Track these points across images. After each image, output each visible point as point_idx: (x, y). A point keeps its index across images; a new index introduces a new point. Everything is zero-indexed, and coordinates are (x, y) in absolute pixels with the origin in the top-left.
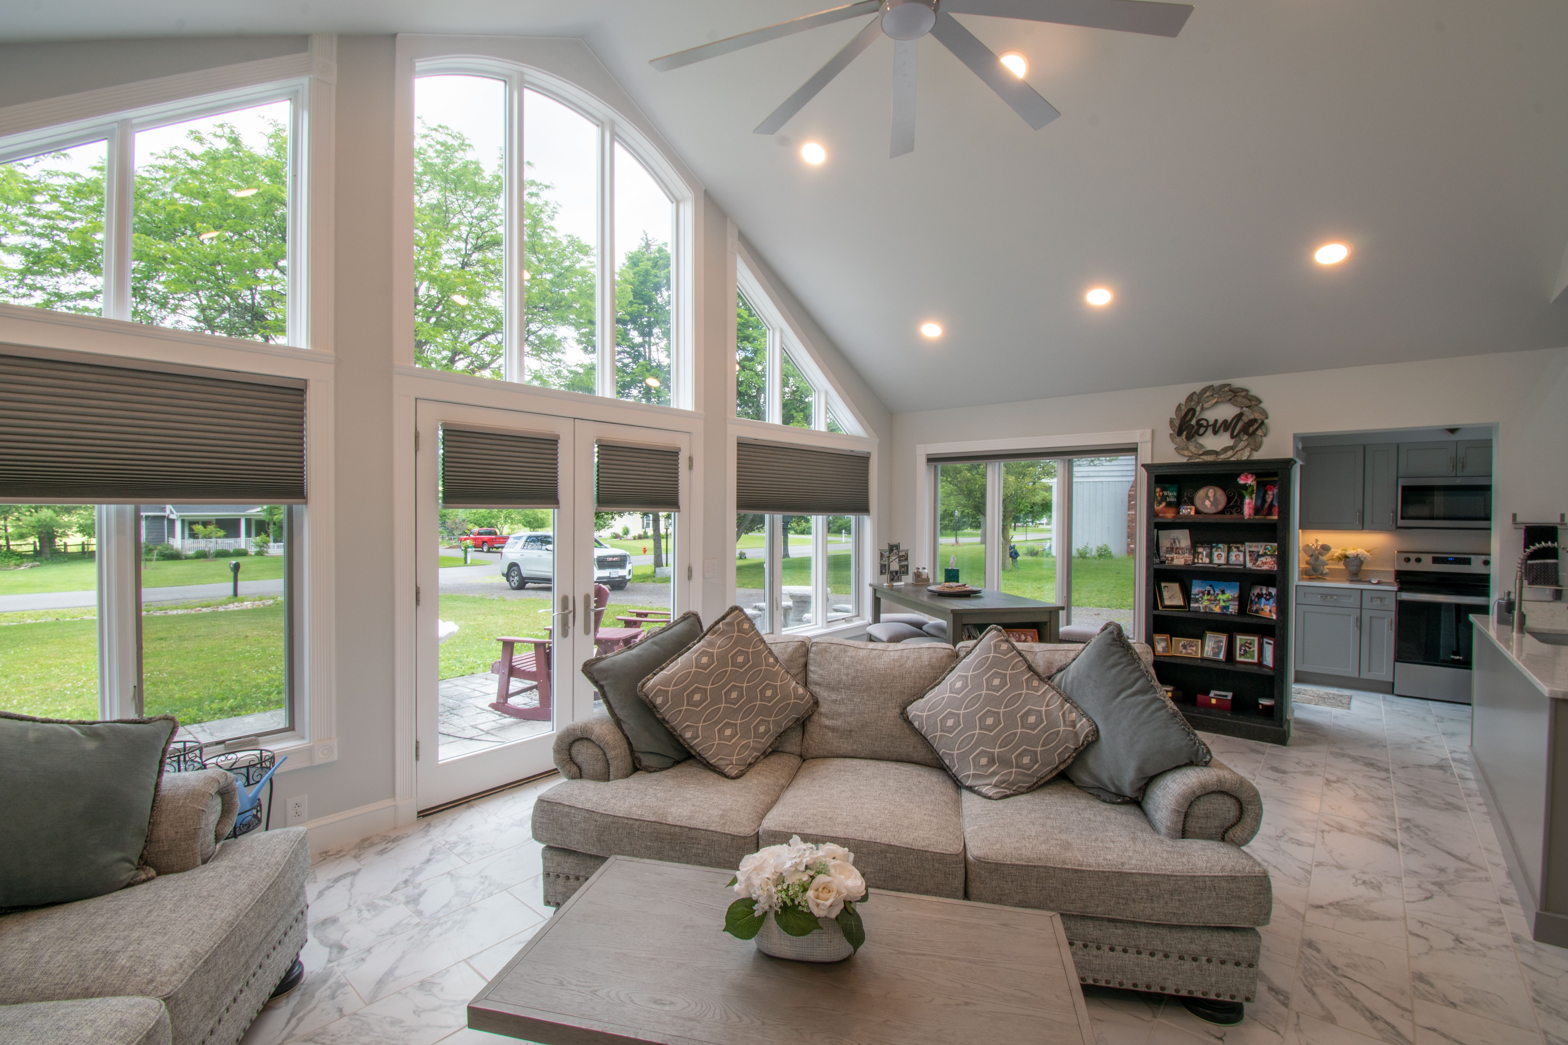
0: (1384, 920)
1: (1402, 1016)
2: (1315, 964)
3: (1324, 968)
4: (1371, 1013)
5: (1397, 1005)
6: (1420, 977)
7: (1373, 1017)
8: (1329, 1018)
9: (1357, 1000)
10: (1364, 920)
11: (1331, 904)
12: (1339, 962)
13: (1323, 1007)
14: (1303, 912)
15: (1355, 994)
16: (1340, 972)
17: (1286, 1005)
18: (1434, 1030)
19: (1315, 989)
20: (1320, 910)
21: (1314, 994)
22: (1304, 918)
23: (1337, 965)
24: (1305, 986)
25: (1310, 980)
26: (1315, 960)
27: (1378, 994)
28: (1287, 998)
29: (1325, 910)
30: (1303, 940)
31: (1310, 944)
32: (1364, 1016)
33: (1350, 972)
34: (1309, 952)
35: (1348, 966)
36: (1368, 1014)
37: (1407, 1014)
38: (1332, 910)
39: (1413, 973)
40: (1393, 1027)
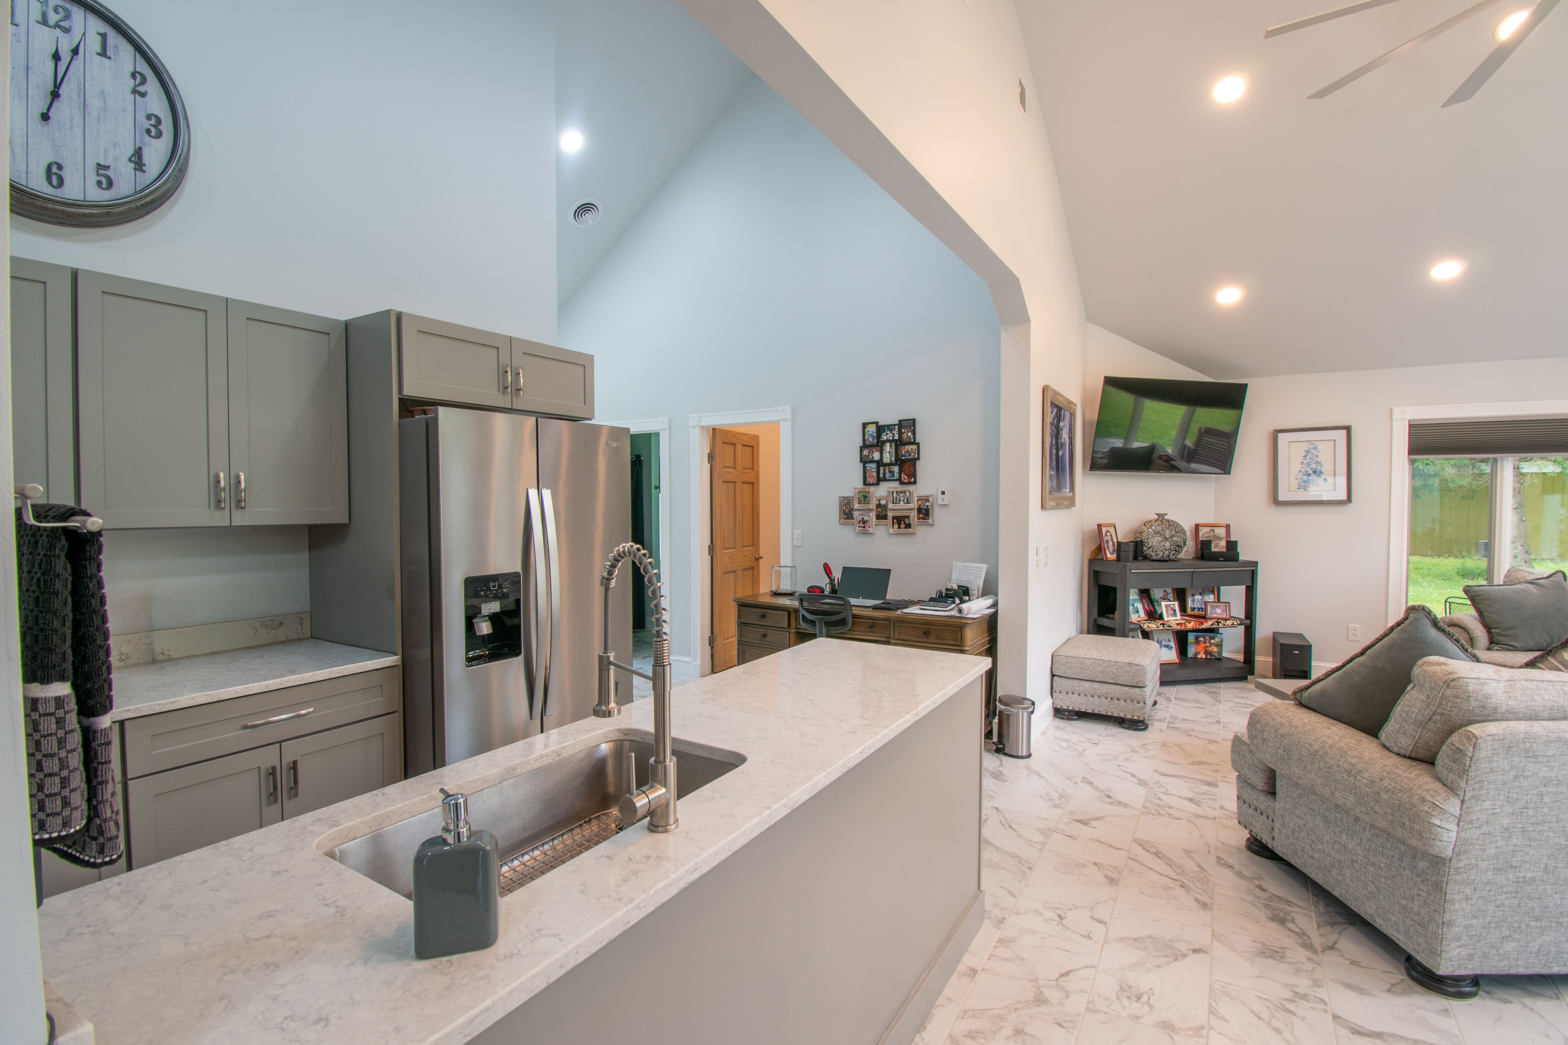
0: (1128, 938)
1: (1136, 855)
2: (1200, 889)
3: (1192, 886)
4: (1158, 856)
5: (1138, 862)
6: (1112, 881)
7: (1157, 854)
8: (1188, 852)
9: (1167, 864)
10: (1150, 937)
11: (1184, 956)
12: (1179, 891)
13: (1192, 858)
14: (1215, 943)
15: (1168, 867)
16: (1179, 883)
17: (1218, 857)
18: (1117, 848)
19: (1198, 869)
20: (1197, 947)
21: (1199, 866)
22: (1213, 935)
23: (1180, 889)
24: (1206, 871)
25: (1202, 876)
26: (1199, 891)
27: (1150, 868)
28: (1217, 862)
29: (1191, 947)
30: (1211, 910)
31: (1204, 906)
32: (1163, 854)
33: (1170, 883)
34: (1205, 899)
35: (1171, 888)
36: (1160, 855)
37: (1133, 856)
38: (1183, 948)
39: (1117, 885)
40: (1144, 849)
